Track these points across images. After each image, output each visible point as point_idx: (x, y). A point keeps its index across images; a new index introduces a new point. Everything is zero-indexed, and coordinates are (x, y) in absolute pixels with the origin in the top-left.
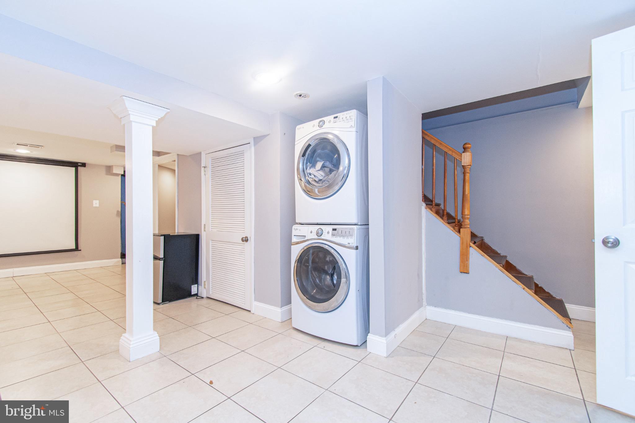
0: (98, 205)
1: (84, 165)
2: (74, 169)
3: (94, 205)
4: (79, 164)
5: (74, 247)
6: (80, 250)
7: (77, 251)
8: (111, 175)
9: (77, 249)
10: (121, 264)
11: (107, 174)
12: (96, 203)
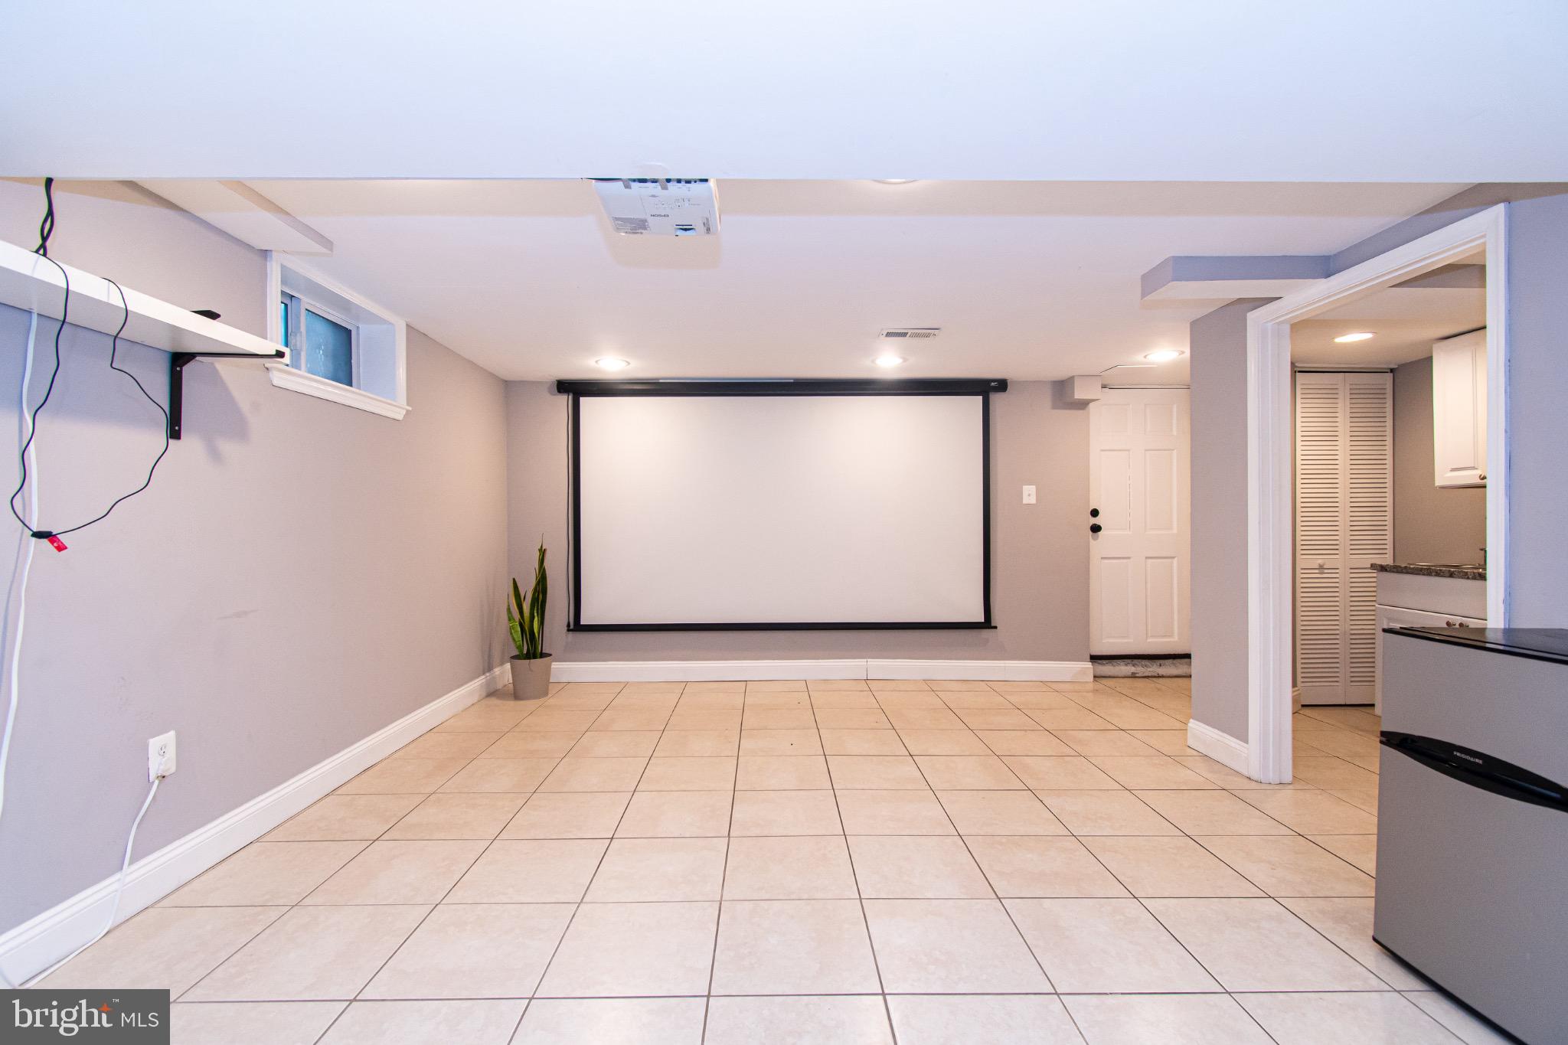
0: (1033, 500)
1: (1002, 385)
2: (980, 398)
3: (1026, 501)
4: (993, 384)
5: (980, 618)
6: (996, 627)
7: (989, 628)
8: (1070, 409)
9: (987, 624)
10: (1091, 678)
11: (1055, 407)
12: (1029, 494)
